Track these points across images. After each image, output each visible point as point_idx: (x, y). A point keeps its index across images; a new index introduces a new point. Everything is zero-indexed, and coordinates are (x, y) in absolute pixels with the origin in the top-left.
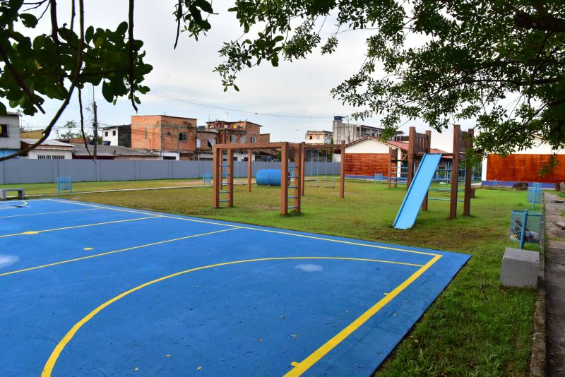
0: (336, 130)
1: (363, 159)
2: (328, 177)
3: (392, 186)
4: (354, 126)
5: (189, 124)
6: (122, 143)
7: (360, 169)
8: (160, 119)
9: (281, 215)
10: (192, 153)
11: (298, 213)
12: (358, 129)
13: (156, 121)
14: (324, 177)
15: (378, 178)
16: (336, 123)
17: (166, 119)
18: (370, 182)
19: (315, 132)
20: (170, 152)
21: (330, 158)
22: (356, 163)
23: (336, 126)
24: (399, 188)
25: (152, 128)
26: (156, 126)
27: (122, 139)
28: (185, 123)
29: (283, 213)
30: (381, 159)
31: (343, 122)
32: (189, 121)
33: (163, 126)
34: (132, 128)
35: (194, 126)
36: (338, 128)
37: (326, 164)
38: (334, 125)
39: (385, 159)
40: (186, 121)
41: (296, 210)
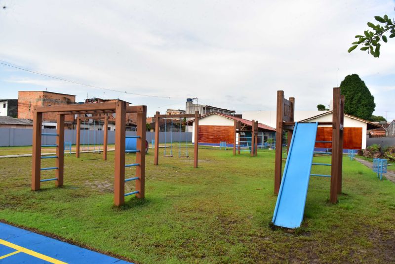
0: (188, 109)
1: (210, 130)
2: (182, 144)
3: (237, 152)
4: (201, 106)
5: (68, 99)
6: (11, 114)
7: (208, 138)
8: (42, 94)
9: (114, 207)
10: (71, 123)
11: (141, 201)
12: (204, 108)
13: (38, 96)
14: (178, 144)
15: (223, 145)
16: (188, 104)
17: (48, 94)
18: (215, 149)
19: (173, 110)
20: (51, 122)
21: (183, 129)
22: (204, 133)
23: (188, 105)
24: (243, 155)
25: (35, 101)
26: (38, 100)
27: (12, 111)
28: (65, 98)
29: (118, 203)
30: (224, 130)
31: (193, 103)
32: (69, 97)
33: (44, 100)
34: (19, 101)
35: (72, 101)
36: (189, 107)
37: (180, 133)
38: (187, 105)
39: (227, 130)
40: (65, 96)
41: (138, 195)
